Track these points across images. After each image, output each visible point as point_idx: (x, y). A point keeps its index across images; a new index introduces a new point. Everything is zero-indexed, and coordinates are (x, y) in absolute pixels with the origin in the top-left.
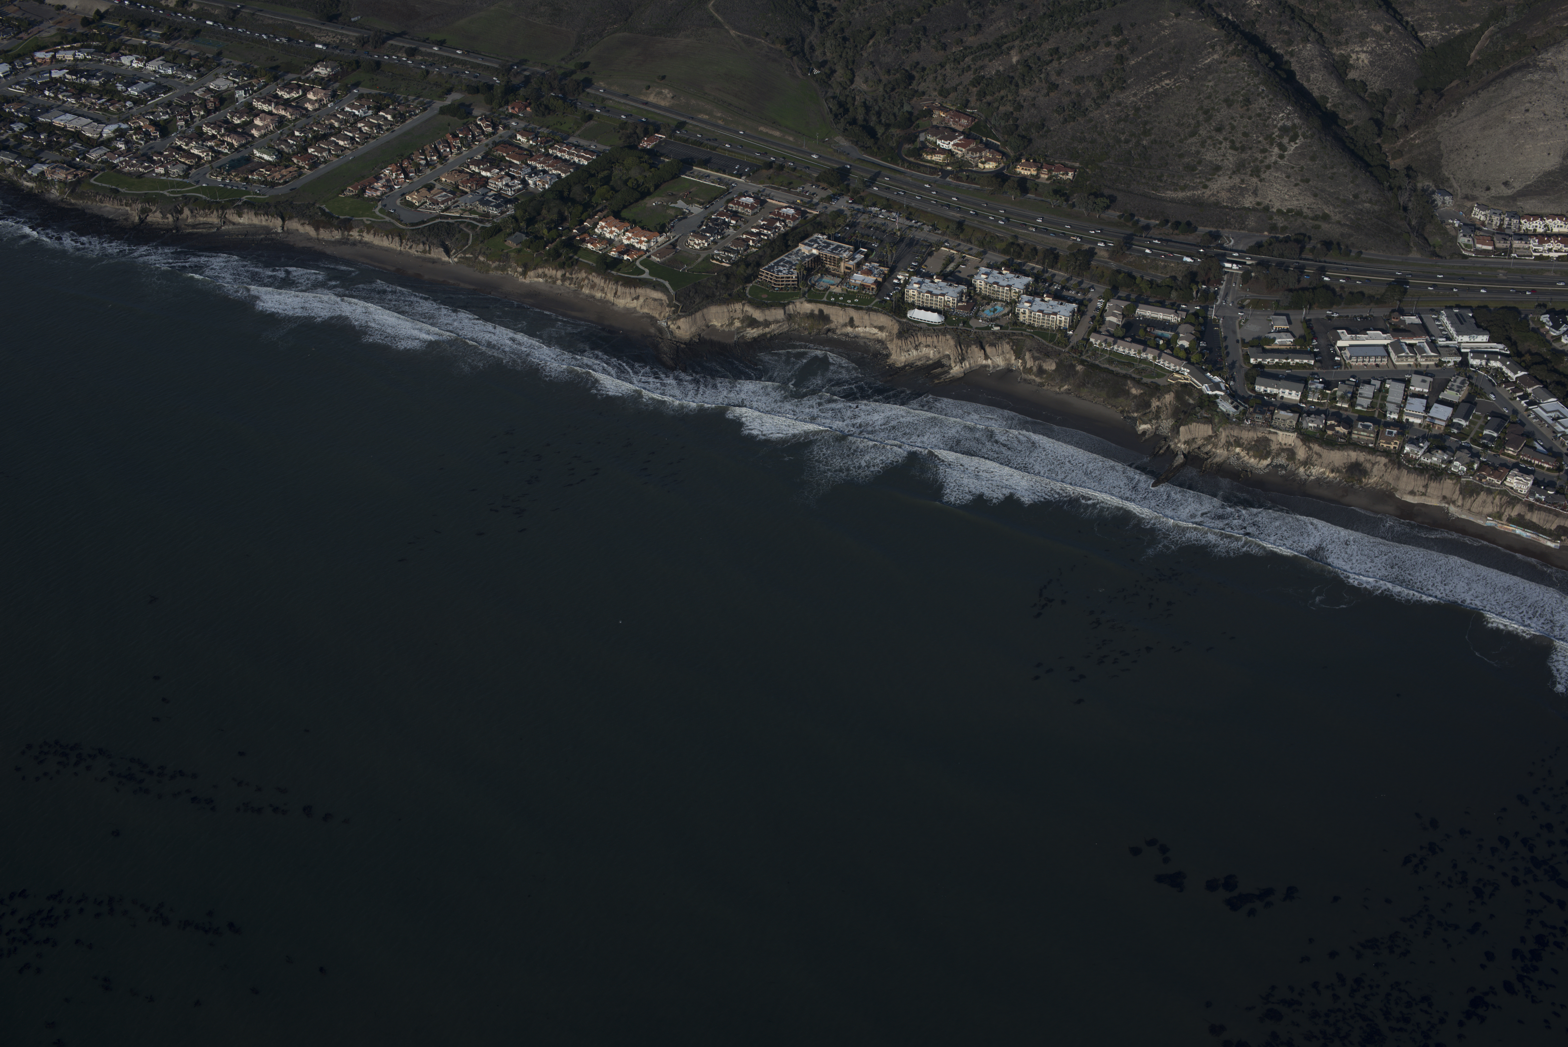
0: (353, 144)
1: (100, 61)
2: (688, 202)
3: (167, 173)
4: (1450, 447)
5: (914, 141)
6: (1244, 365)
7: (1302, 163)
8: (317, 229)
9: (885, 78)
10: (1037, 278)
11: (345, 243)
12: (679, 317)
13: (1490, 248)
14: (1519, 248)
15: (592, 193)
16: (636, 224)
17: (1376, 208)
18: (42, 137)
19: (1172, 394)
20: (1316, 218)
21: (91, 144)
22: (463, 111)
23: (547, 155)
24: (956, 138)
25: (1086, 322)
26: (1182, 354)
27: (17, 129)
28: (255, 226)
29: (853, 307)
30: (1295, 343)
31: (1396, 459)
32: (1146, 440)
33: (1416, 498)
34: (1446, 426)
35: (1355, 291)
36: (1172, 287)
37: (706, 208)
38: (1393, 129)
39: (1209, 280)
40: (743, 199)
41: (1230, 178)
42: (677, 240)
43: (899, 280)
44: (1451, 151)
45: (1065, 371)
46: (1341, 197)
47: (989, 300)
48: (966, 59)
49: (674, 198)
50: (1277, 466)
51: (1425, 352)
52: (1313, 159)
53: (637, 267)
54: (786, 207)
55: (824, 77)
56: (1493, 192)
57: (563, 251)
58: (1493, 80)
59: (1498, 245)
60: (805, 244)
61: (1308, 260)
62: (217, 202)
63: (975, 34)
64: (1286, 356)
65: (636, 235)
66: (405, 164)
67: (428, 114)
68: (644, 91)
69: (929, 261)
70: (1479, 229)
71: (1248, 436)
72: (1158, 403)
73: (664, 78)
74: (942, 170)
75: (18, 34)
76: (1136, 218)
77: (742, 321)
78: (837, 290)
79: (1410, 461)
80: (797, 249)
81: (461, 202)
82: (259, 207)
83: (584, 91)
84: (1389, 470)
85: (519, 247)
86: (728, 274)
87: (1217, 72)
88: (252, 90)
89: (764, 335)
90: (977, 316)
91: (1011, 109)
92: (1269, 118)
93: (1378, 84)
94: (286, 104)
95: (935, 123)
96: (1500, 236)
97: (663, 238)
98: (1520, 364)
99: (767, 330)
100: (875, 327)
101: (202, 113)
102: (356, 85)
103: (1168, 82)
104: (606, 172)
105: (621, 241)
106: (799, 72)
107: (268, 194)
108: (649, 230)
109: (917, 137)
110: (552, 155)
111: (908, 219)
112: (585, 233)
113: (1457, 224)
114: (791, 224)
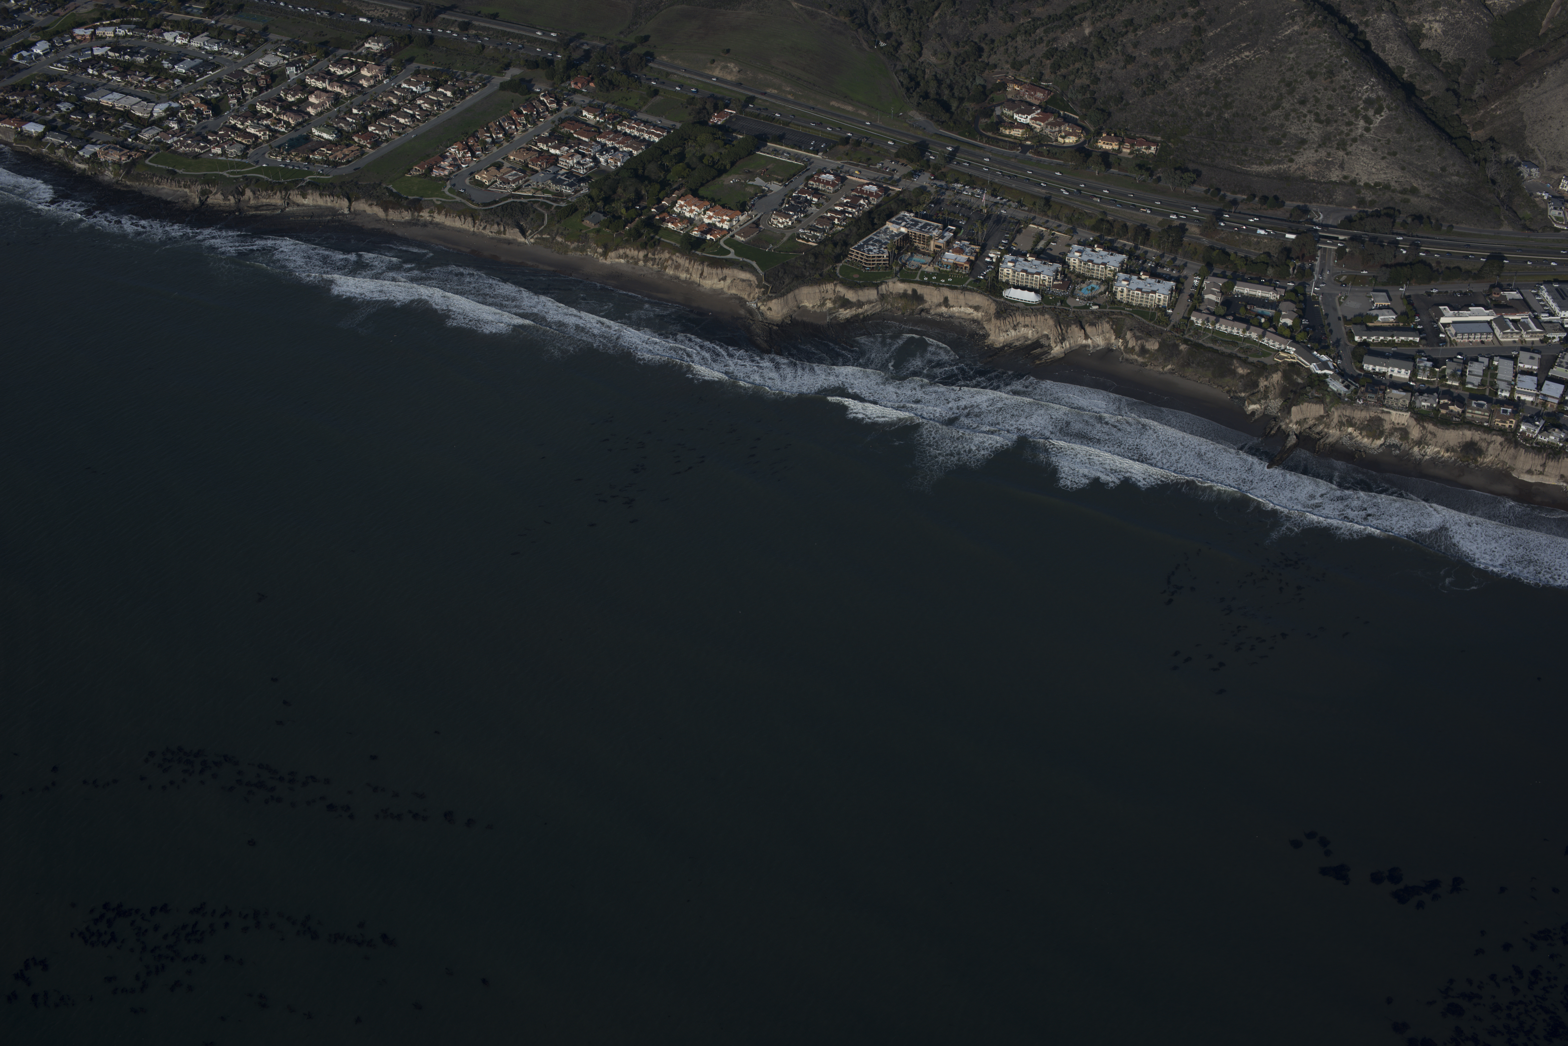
0: (414, 121)
1: (142, 37)
2: (767, 180)
3: (224, 153)
4: (1565, 425)
5: (990, 116)
6: (1348, 343)
7: (1389, 135)
8: (386, 210)
9: (954, 50)
10: (1131, 254)
11: (415, 224)
12: (770, 298)
15: (668, 170)
16: (716, 202)
17: (1464, 181)
18: (91, 117)
19: (1280, 374)
20: (1404, 191)
21: (142, 123)
22: (523, 86)
23: (616, 131)
24: (1033, 112)
25: (1185, 301)
26: (1287, 332)
27: (64, 109)
28: (320, 207)
29: (947, 287)
30: (1397, 320)
31: (1512, 438)
32: (1255, 421)
33: (1534, 477)
34: (1559, 403)
35: (1452, 266)
36: (1267, 264)
37: (786, 186)
38: (1471, 100)
39: (1303, 255)
40: (823, 176)
41: (1316, 151)
42: (759, 219)
43: (991, 258)
44: (1535, 122)
45: (1168, 350)
46: (1429, 170)
47: (1084, 278)
48: (1038, 31)
49: (752, 175)
50: (1390, 446)
51: (1530, 328)
52: (1399, 131)
53: (722, 247)
54: (868, 184)
55: (892, 50)
57: (645, 231)
60: (893, 222)
61: (1400, 234)
62: (280, 183)
63: (1043, 5)
64: (1391, 333)
65: (717, 214)
66: (471, 142)
67: (487, 90)
68: (709, 65)
69: (1019, 238)
71: (1360, 415)
72: (1266, 383)
73: (728, 51)
74: (1022, 145)
75: (54, 10)
76: (1222, 193)
77: (834, 302)
78: (930, 269)
79: (1527, 439)
80: (885, 227)
81: (533, 181)
82: (324, 188)
83: (646, 65)
84: (1505, 449)
85: (597, 227)
86: (815, 253)
87: (1298, 44)
88: (303, 66)
89: (857, 316)
90: (1073, 295)
91: (1088, 82)
92: (1353, 90)
93: (1451, 54)
94: (341, 80)
95: (1009, 97)
97: (744, 216)
99: (860, 310)
100: (971, 307)
101: (254, 91)
102: (411, 60)
103: (1247, 53)
104: (679, 150)
105: (701, 220)
106: (865, 45)
107: (331, 175)
108: (730, 209)
109: (993, 111)
110: (620, 132)
111: (993, 195)
112: (664, 212)
113: (1546, 196)
114: (874, 201)
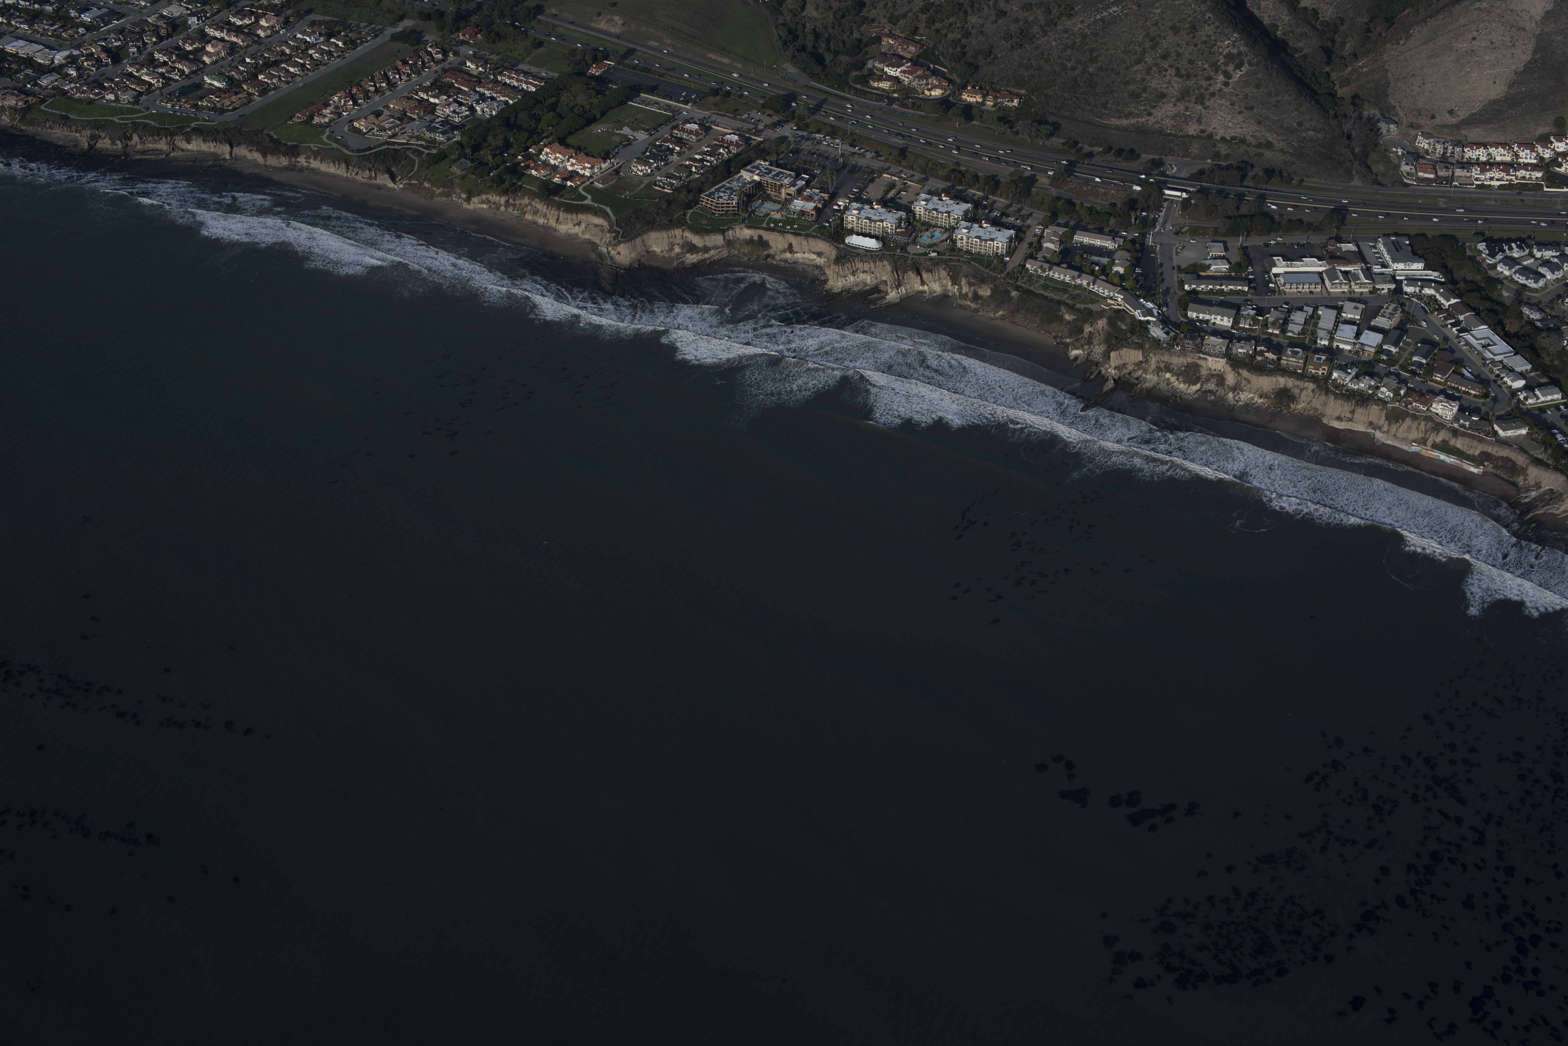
0: (303, 71)
2: (633, 129)
3: (117, 100)
4: (1378, 373)
5: (861, 69)
6: (1178, 292)
7: (1247, 90)
8: (264, 156)
9: (835, 5)
10: (977, 204)
11: (292, 170)
12: (619, 243)
13: (1432, 176)
14: (1460, 177)
15: (538, 119)
16: (581, 151)
17: (1320, 136)
19: (1105, 320)
20: (1259, 146)
21: (43, 70)
22: (414, 38)
23: (496, 81)
24: (903, 65)
25: (1023, 248)
26: (1116, 280)
28: (203, 152)
29: (792, 233)
30: (1230, 270)
31: (1324, 385)
32: (1077, 366)
33: (1343, 423)
34: (1376, 352)
35: (1294, 218)
36: (1111, 214)
37: (651, 135)
38: (1342, 57)
39: (1148, 207)
40: (688, 126)
41: (1175, 105)
42: (620, 167)
43: (839, 206)
44: (1398, 79)
45: (1000, 297)
46: (1285, 125)
47: (928, 226)
49: (620, 124)
50: (1206, 392)
51: (1359, 279)
52: (1258, 86)
53: (580, 193)
54: (730, 134)
55: (775, 4)
56: (1438, 121)
57: (507, 177)
58: (1442, 8)
59: (1440, 173)
60: (747, 171)
61: (1249, 187)
62: (166, 129)
64: (1220, 282)
65: (579, 161)
66: (354, 91)
67: (379, 41)
68: (595, 18)
69: (871, 188)
70: (1423, 158)
71: (1178, 361)
72: (1090, 329)
73: (615, 4)
74: (888, 97)
76: (1080, 145)
77: (682, 247)
78: (777, 216)
79: (1337, 386)
80: (739, 175)
81: (408, 128)
82: (208, 134)
83: (535, 18)
84: (1316, 396)
85: (463, 173)
86: (669, 200)
88: (205, 16)
89: (704, 261)
90: (915, 243)
91: (959, 36)
92: (1214, 45)
93: (1329, 12)
94: (238, 30)
95: (883, 50)
96: (1442, 165)
97: (606, 164)
98: (1454, 292)
99: (706, 256)
100: (814, 253)
101: (154, 40)
102: (309, 12)
103: (1115, 9)
104: (553, 99)
105: (565, 168)
107: (216, 121)
108: (593, 156)
109: (865, 64)
110: (501, 82)
111: (852, 145)
112: (530, 159)
113: (1400, 152)
114: (734, 151)
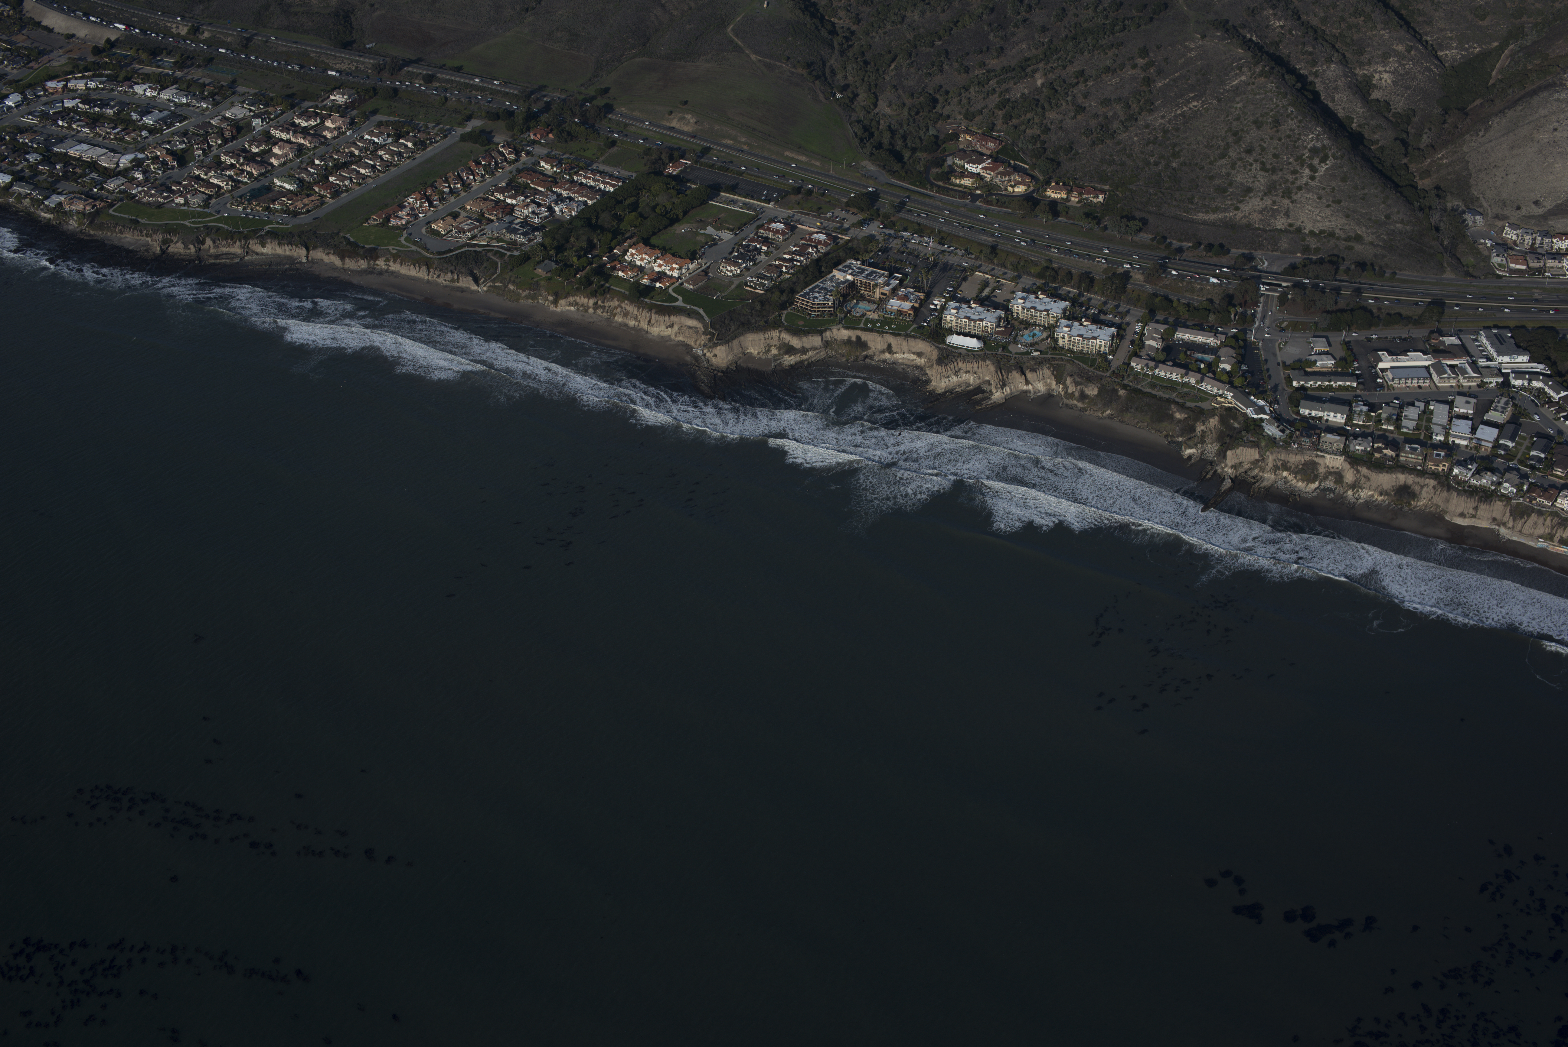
0: (374, 172)
1: (113, 90)
2: (718, 229)
3: (187, 203)
4: (1498, 469)
5: (941, 165)
6: (1286, 388)
7: (1333, 184)
8: (342, 259)
9: (908, 102)
10: (1074, 302)
11: (371, 273)
12: (716, 345)
13: (1524, 267)
14: (1552, 268)
15: (620, 220)
16: (667, 251)
17: (1408, 228)
18: (58, 167)
19: (1217, 418)
20: (1348, 239)
21: (109, 174)
22: (484, 138)
23: (572, 181)
24: (984, 161)
25: (1126, 346)
26: (1225, 378)
27: (32, 160)
28: (279, 256)
29: (891, 333)
30: (1336, 365)
31: (1445, 481)
32: (1192, 465)
33: (1466, 520)
34: (1493, 447)
35: (1393, 312)
36: (1209, 310)
37: (736, 234)
38: (1419, 149)
39: (1246, 302)
40: (774, 225)
41: (1262, 199)
42: (708, 267)
43: (936, 305)
44: (1480, 170)
45: (1107, 396)
46: (1373, 218)
47: (1026, 324)
48: (991, 82)
49: (704, 224)
50: (1325, 490)
51: (1467, 373)
52: (1344, 180)
53: (670, 295)
54: (817, 233)
55: (847, 101)
56: (1524, 211)
57: (595, 279)
58: (1519, 99)
59: (1532, 265)
60: (840, 270)
61: (1343, 281)
62: (239, 232)
63: (998, 57)
64: (1329, 378)
65: (667, 262)
66: (429, 192)
67: (448, 141)
68: (667, 116)
69: (965, 286)
70: (1512, 249)
71: (1295, 459)
72: (1202, 428)
73: (686, 103)
74: (971, 194)
75: (28, 63)
76: (1168, 241)
77: (779, 349)
78: (874, 316)
79: (1460, 483)
80: (831, 275)
81: (488, 230)
82: (283, 237)
83: (605, 117)
84: (1438, 493)
85: (549, 275)
86: (762, 301)
87: (1245, 94)
88: (269, 118)
89: (802, 362)
90: (1015, 342)
91: (1038, 132)
92: (1299, 139)
93: (1401, 104)
94: (305, 132)
95: (961, 147)
96: (1534, 256)
97: (694, 265)
98: (1562, 384)
99: (805, 357)
100: (914, 353)
101: (219, 142)
102: (375, 112)
103: (1195, 104)
104: (633, 199)
105: (652, 268)
106: (821, 96)
107: (290, 224)
108: (680, 257)
109: (945, 160)
110: (577, 182)
111: (940, 243)
112: (615, 260)
113: (1489, 243)
114: (823, 250)
